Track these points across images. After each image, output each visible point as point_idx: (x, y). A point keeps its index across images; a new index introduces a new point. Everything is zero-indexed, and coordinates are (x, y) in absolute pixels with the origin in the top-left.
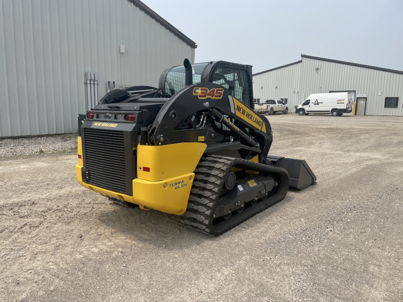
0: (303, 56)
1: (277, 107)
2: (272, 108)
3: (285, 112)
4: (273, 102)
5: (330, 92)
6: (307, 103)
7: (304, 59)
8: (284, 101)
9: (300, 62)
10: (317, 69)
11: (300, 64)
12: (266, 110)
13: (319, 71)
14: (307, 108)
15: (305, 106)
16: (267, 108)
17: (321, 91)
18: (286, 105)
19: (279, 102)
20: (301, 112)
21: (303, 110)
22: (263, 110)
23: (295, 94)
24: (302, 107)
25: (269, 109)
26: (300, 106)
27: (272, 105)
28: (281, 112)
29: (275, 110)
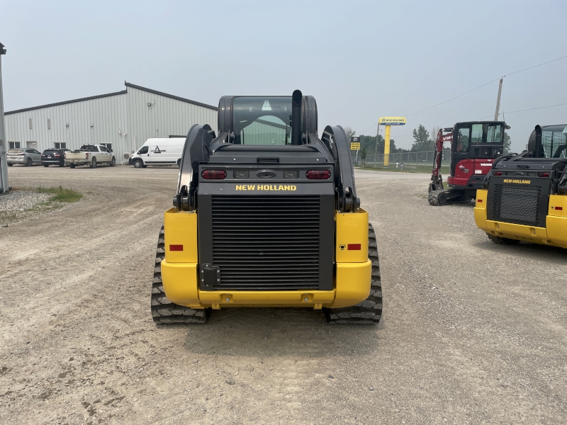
0: (127, 85)
1: (101, 155)
2: (94, 158)
3: (111, 164)
4: (93, 148)
5: (170, 137)
6: (145, 150)
7: (130, 90)
8: (108, 148)
9: (124, 92)
10: (150, 105)
11: (125, 95)
12: (86, 161)
13: (153, 108)
14: (145, 158)
15: (142, 155)
16: (87, 158)
17: (158, 135)
18: (113, 154)
19: (103, 149)
20: (138, 164)
21: (140, 160)
22: (80, 161)
23: (121, 137)
24: (138, 156)
25: (90, 159)
26: (135, 155)
27: (94, 154)
28: (106, 164)
29: (98, 160)
